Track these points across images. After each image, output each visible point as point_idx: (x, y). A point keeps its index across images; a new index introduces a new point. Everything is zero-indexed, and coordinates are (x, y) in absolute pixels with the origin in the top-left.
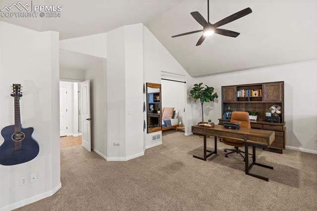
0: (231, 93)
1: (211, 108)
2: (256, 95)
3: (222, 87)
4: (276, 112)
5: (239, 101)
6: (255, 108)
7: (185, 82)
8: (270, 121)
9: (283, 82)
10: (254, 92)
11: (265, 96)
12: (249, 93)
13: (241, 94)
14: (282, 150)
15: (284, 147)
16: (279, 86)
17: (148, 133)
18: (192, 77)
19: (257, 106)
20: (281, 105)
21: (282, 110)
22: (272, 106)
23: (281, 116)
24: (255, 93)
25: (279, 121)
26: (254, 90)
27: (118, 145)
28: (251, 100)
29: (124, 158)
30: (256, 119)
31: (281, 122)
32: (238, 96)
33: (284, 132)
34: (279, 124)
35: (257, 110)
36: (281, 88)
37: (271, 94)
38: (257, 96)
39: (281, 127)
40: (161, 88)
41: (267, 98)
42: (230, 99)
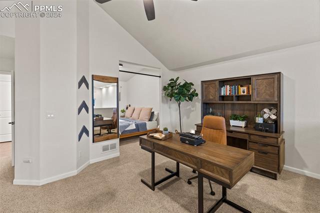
0: (212, 91)
1: (192, 109)
2: (244, 92)
3: (202, 81)
4: (269, 117)
5: (223, 100)
6: (244, 110)
7: (160, 77)
8: (261, 130)
9: (280, 73)
10: (241, 89)
11: (255, 94)
12: (235, 89)
13: (226, 91)
14: (276, 175)
15: (279, 170)
16: (275, 78)
17: (93, 142)
18: (170, 70)
19: (246, 107)
20: (276, 106)
21: (278, 114)
22: (264, 108)
23: (277, 123)
24: (243, 91)
25: (274, 131)
26: (241, 86)
27: (28, 162)
28: (238, 100)
29: (37, 181)
30: (243, 126)
31: (276, 132)
32: (222, 94)
33: (279, 147)
34: (274, 135)
35: (247, 113)
36: (276, 82)
37: (263, 91)
38: (245, 94)
39: (276, 140)
40: (117, 82)
41: (257, 97)
42: (211, 98)
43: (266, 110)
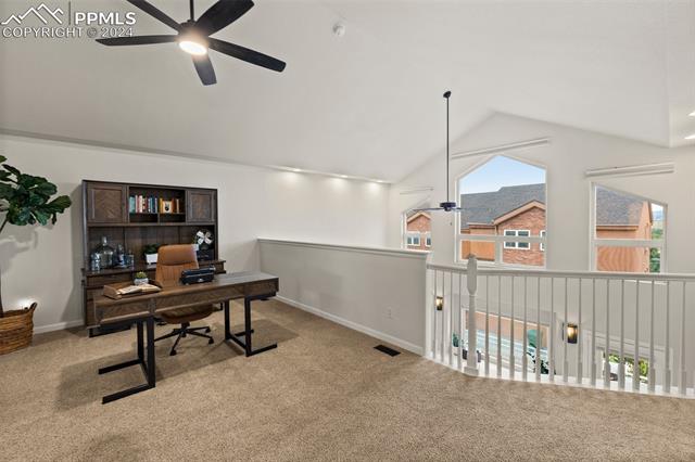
0: (113, 202)
2: (167, 209)
3: (84, 181)
4: (204, 242)
5: (134, 221)
9: (216, 190)
10: (164, 204)
11: (191, 212)
12: (154, 203)
16: (211, 195)
20: (212, 229)
21: (214, 237)
22: (198, 232)
23: (213, 248)
24: (167, 206)
25: (212, 257)
26: (164, 200)
28: (161, 221)
32: (131, 210)
37: (199, 209)
38: (170, 211)
41: (193, 217)
42: (111, 216)
43: (200, 234)
